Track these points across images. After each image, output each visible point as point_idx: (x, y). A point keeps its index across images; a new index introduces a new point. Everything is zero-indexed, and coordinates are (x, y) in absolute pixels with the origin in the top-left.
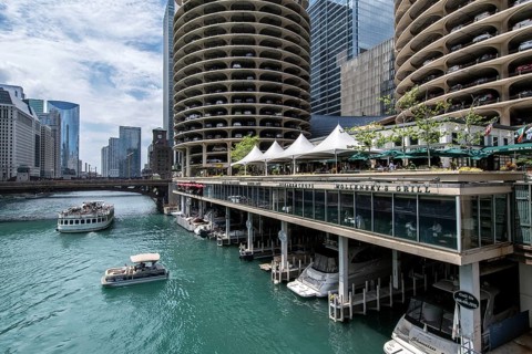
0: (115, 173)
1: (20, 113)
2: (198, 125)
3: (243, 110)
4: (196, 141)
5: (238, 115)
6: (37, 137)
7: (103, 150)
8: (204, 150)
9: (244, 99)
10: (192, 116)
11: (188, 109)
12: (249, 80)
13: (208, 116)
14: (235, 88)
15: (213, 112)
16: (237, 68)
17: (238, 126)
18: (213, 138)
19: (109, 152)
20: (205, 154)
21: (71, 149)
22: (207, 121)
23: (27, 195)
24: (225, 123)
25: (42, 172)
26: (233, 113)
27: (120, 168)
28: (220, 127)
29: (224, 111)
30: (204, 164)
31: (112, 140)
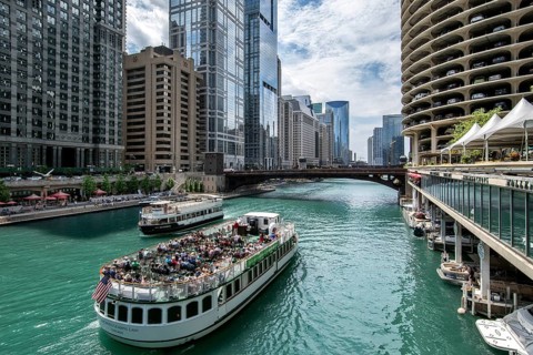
0: (379, 162)
1: (305, 116)
2: (425, 105)
3: (486, 75)
4: (424, 124)
5: (480, 83)
6: (317, 133)
7: (369, 140)
8: (434, 134)
9: (488, 60)
10: (418, 96)
11: (414, 89)
12: (498, 32)
13: (437, 93)
14: (474, 48)
15: (442, 86)
16: (479, 21)
17: (479, 98)
18: (443, 117)
19: (374, 142)
20: (434, 139)
21: (344, 141)
22: (435, 99)
23: (304, 180)
24: (460, 97)
25: (321, 162)
26: (472, 82)
27: (385, 157)
28: (452, 103)
29: (459, 82)
30: (434, 150)
31: (376, 130)
